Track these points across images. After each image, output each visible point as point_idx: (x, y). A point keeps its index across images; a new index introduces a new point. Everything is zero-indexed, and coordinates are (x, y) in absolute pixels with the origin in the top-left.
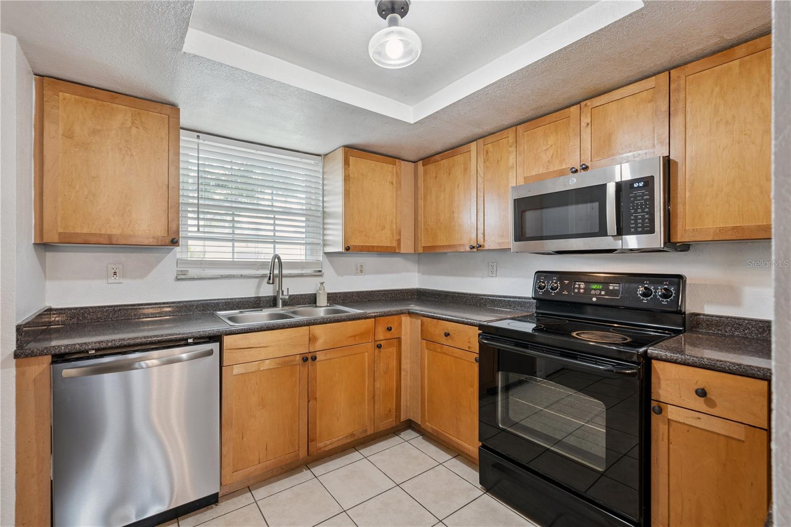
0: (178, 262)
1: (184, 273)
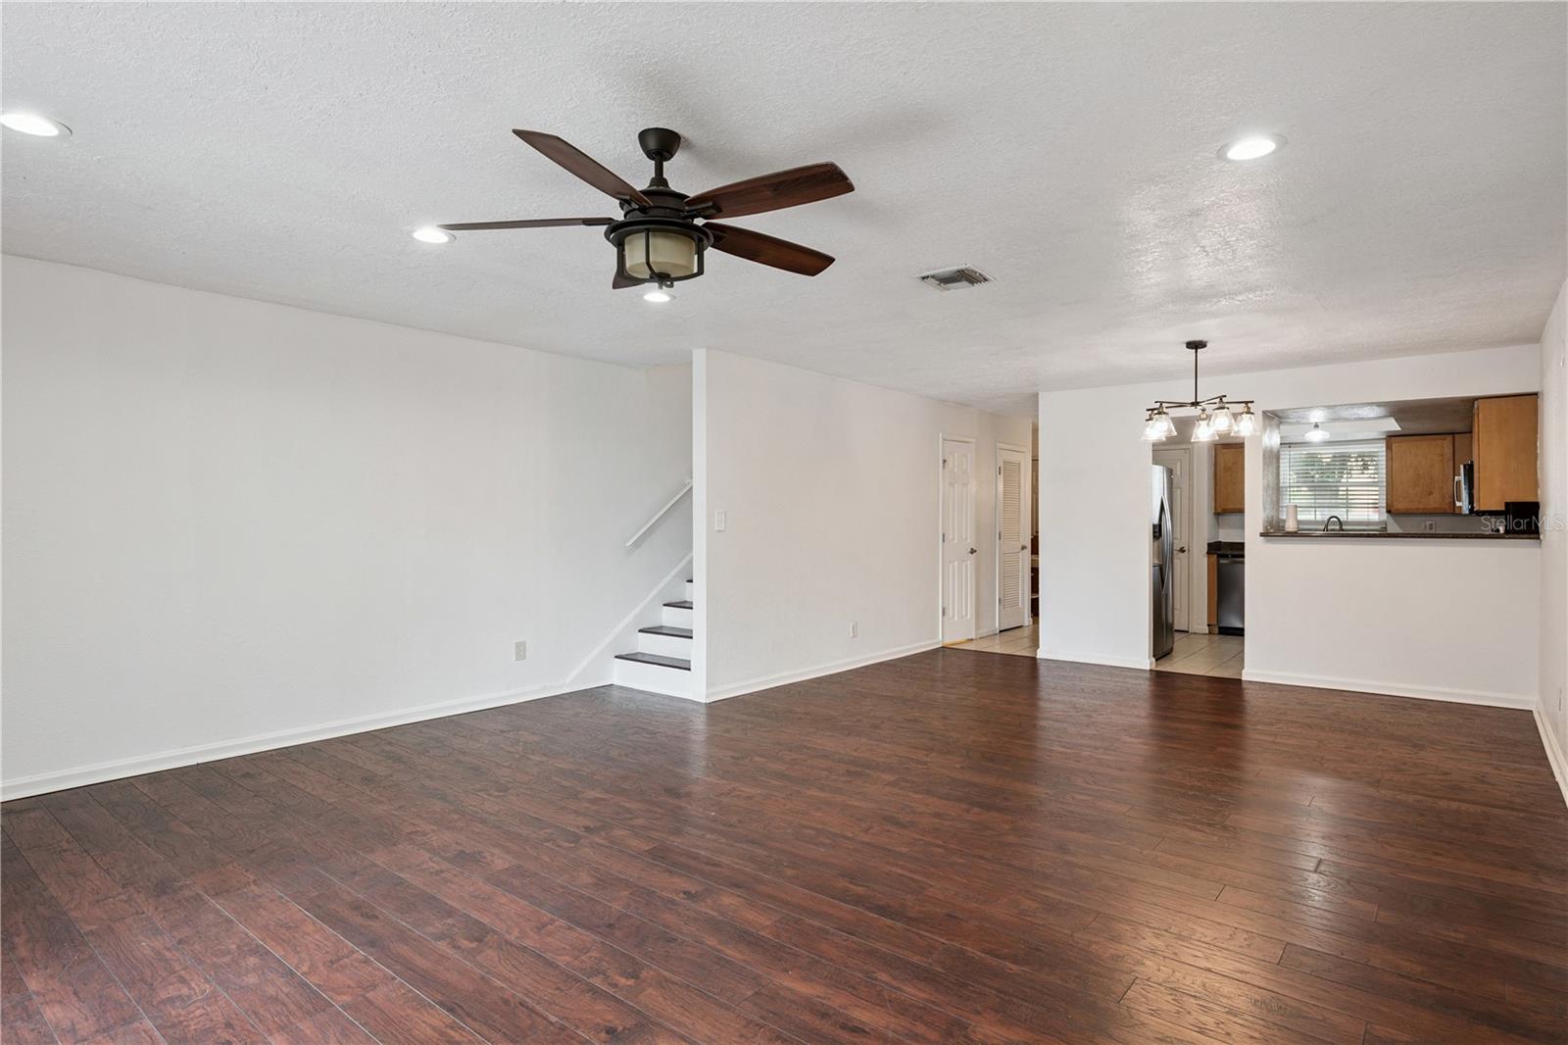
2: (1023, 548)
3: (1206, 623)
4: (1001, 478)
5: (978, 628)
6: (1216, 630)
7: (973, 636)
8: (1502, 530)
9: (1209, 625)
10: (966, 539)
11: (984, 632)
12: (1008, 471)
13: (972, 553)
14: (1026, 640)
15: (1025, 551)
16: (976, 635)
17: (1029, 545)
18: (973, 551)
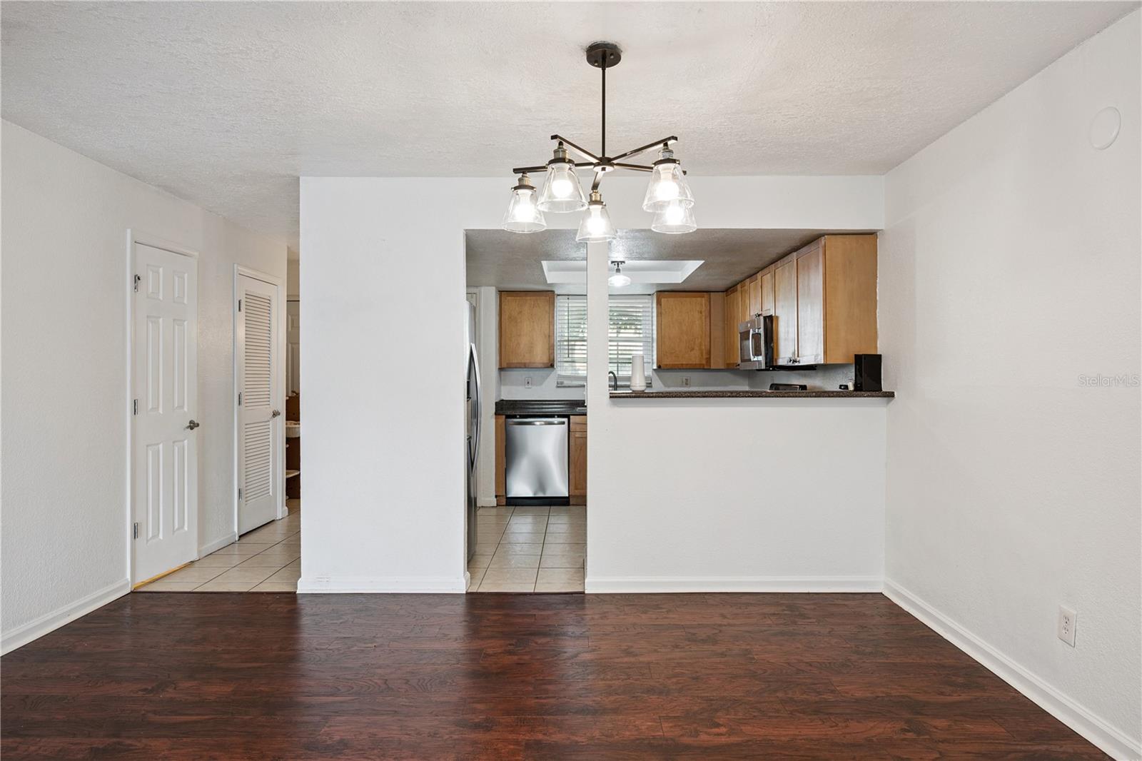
0: (560, 376)
1: (562, 383)
2: (275, 414)
3: (494, 494)
4: (241, 316)
5: (202, 538)
6: (504, 501)
7: (194, 557)
8: (851, 388)
9: (496, 496)
10: (181, 407)
11: (214, 543)
12: (254, 307)
13: (192, 428)
14: (278, 548)
15: (278, 418)
16: (199, 552)
17: (282, 408)
18: (193, 425)
